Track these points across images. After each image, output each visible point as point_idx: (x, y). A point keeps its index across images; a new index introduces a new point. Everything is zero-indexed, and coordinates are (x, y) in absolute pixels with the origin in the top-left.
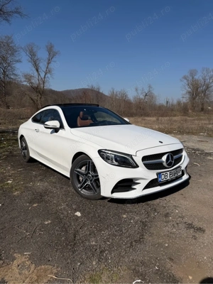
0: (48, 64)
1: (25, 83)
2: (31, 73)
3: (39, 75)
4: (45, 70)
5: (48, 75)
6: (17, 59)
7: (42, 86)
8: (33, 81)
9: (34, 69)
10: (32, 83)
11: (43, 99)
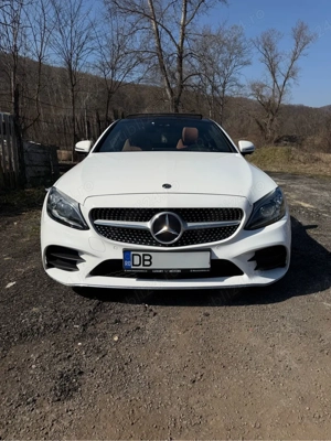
0: (293, 60)
1: (251, 97)
2: (262, 80)
3: (275, 81)
4: (286, 73)
5: (291, 80)
6: (245, 60)
7: (277, 100)
8: (264, 94)
9: (269, 73)
10: (261, 96)
11: (276, 122)
